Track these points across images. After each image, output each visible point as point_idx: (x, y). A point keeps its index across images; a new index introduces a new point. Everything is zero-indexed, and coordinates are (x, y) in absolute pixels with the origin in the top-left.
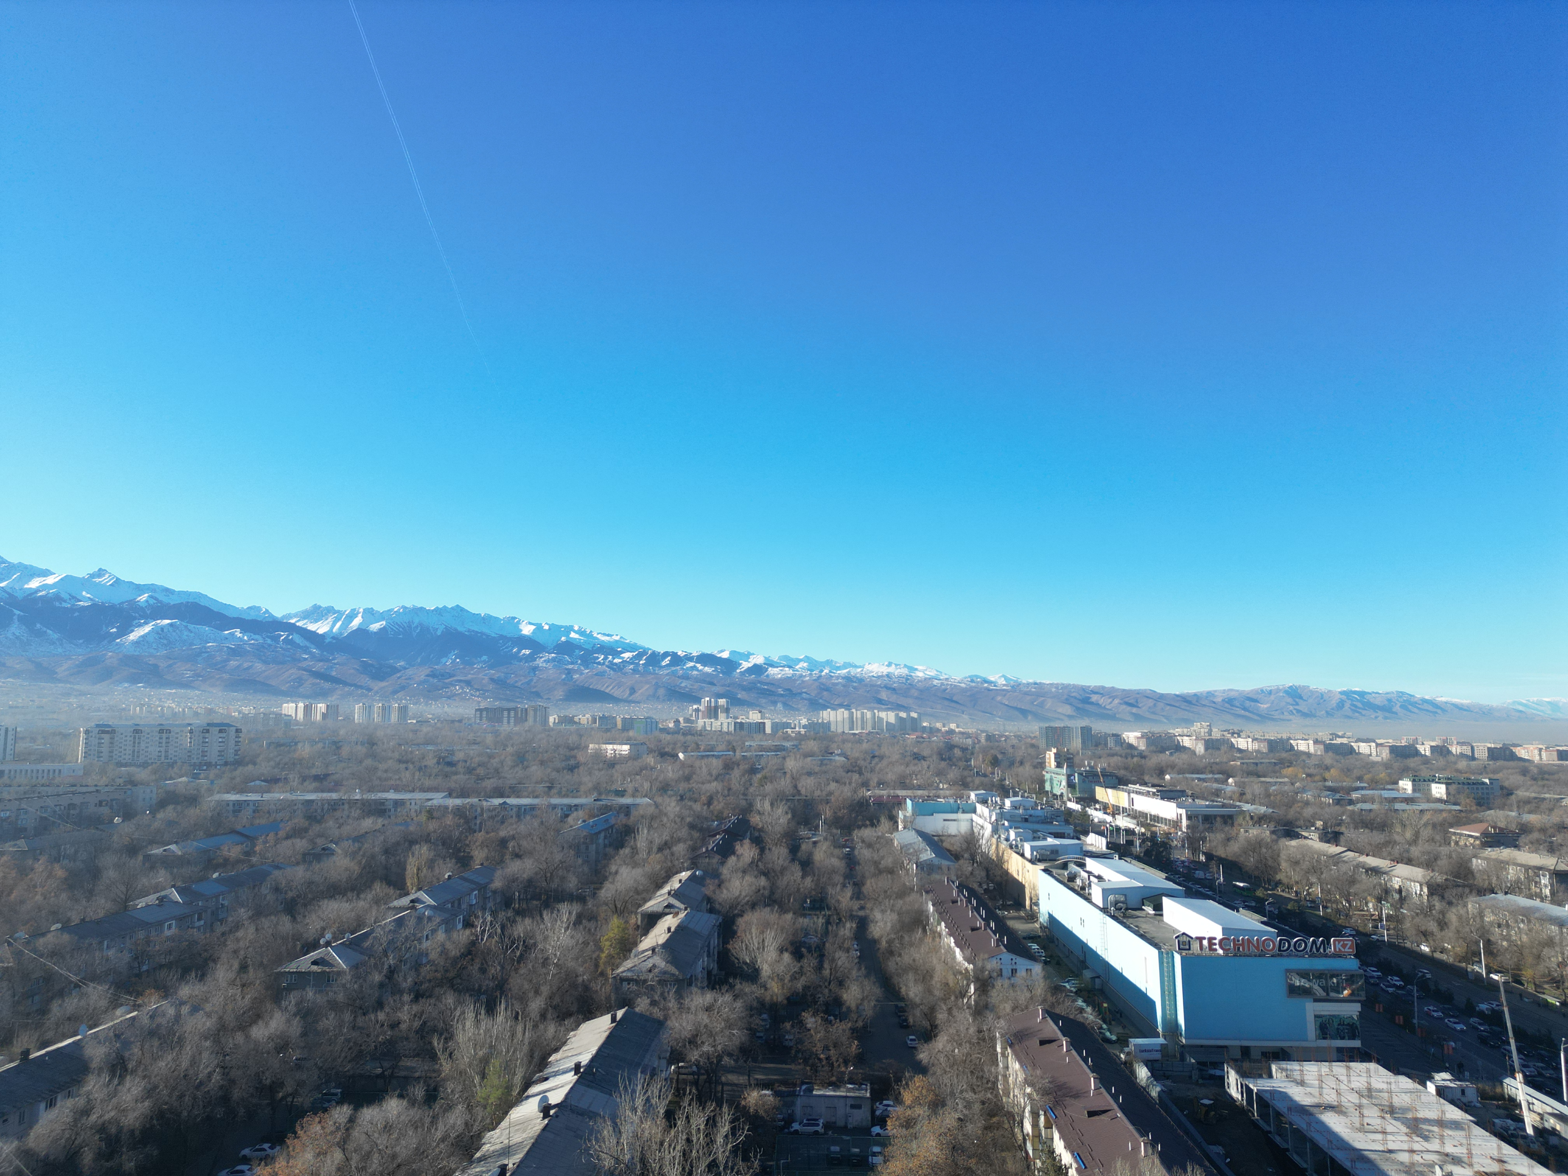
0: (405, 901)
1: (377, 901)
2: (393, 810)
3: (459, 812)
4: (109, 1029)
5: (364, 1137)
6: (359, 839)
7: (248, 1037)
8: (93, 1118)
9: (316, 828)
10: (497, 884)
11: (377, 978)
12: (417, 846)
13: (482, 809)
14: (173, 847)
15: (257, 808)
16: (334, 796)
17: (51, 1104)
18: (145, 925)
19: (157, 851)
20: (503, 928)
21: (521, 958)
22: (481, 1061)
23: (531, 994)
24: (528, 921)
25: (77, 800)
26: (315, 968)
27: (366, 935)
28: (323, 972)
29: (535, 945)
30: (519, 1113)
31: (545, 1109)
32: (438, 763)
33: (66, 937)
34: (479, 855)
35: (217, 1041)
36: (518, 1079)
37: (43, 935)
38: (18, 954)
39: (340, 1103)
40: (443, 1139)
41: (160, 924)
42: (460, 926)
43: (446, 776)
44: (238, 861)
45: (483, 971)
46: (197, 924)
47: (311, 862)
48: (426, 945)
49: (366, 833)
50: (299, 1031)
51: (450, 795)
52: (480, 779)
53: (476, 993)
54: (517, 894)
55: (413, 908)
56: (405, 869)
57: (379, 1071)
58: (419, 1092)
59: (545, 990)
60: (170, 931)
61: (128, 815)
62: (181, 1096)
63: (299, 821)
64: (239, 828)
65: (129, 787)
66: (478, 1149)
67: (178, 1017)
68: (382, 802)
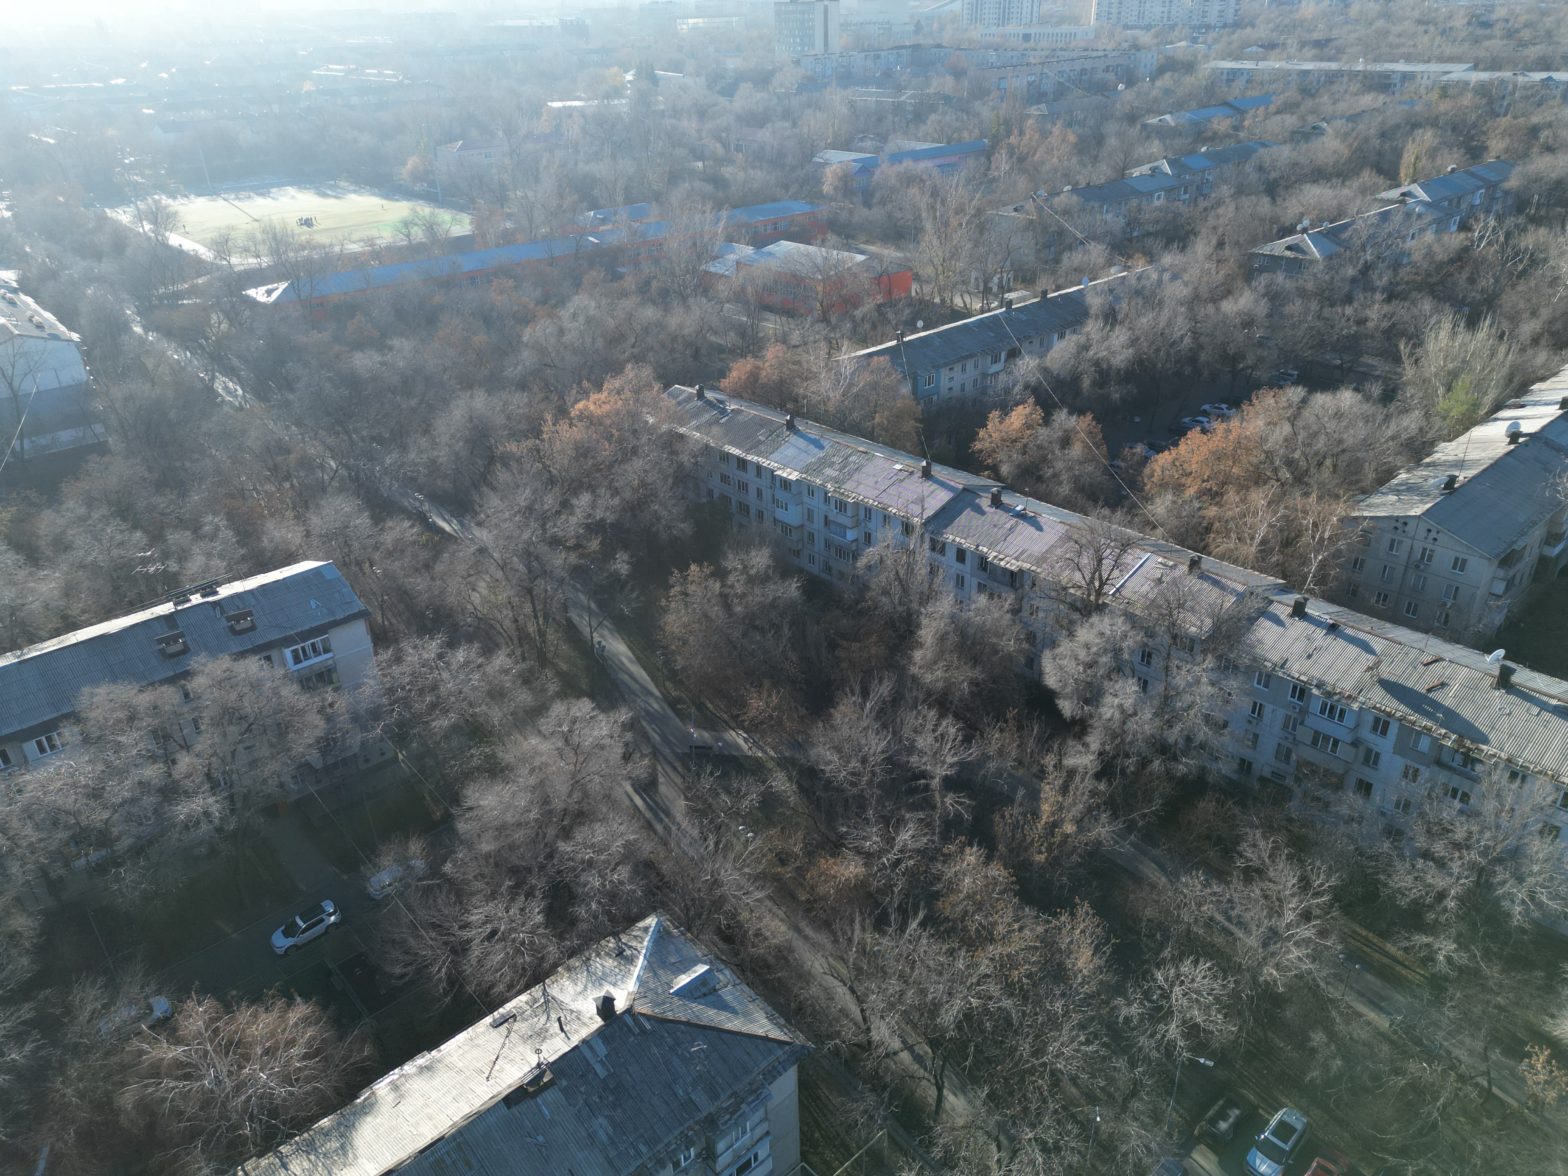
0: (1394, 194)
1: (1364, 191)
2: (1399, 85)
3: (1483, 89)
4: (1105, 283)
5: (1313, 418)
6: (1354, 118)
7: (1218, 309)
8: (1091, 353)
9: (1309, 103)
10: (1513, 182)
11: (1350, 272)
12: (1420, 131)
13: (1515, 86)
14: (1168, 117)
15: (1251, 78)
16: (1334, 66)
17: (1062, 336)
18: (1138, 194)
19: (1153, 121)
20: (1508, 235)
21: (1523, 273)
22: (1449, 373)
23: (1526, 315)
24: (1543, 231)
25: (1088, 65)
26: (1288, 253)
27: (1345, 227)
28: (1296, 259)
29: (1545, 260)
30: (1478, 432)
31: (1514, 436)
32: (1469, 24)
33: (1075, 198)
34: (1496, 146)
35: (1191, 309)
36: (1488, 400)
37: (1058, 194)
38: (1040, 209)
39: (1296, 383)
40: (1393, 438)
41: (1151, 194)
42: (1454, 228)
43: (1476, 41)
44: (1227, 136)
45: (1472, 280)
46: (1183, 197)
47: (1298, 141)
48: (1410, 244)
49: (1363, 111)
50: (1265, 312)
51: (1475, 68)
52: (1523, 44)
53: (1458, 303)
54: (1536, 197)
55: (1402, 202)
56: (1400, 157)
57: (1338, 362)
58: (1376, 390)
59: (1545, 313)
60: (1159, 202)
61: (1130, 83)
62: (1158, 350)
63: (1292, 94)
64: (1230, 99)
65: (1133, 51)
66: (1429, 455)
67: (1160, 282)
68: (1387, 75)
